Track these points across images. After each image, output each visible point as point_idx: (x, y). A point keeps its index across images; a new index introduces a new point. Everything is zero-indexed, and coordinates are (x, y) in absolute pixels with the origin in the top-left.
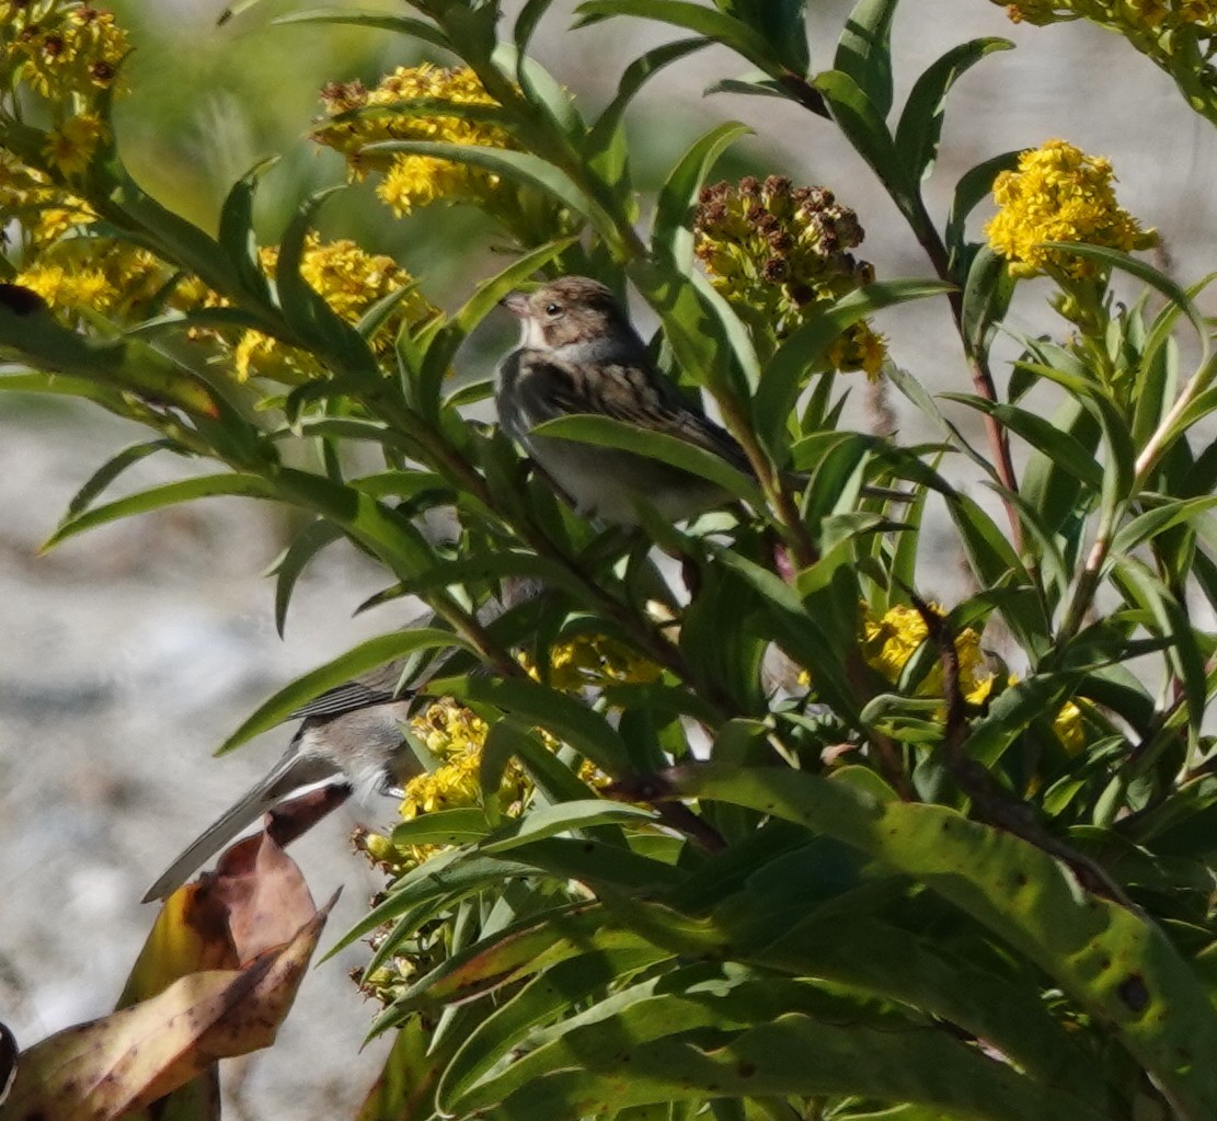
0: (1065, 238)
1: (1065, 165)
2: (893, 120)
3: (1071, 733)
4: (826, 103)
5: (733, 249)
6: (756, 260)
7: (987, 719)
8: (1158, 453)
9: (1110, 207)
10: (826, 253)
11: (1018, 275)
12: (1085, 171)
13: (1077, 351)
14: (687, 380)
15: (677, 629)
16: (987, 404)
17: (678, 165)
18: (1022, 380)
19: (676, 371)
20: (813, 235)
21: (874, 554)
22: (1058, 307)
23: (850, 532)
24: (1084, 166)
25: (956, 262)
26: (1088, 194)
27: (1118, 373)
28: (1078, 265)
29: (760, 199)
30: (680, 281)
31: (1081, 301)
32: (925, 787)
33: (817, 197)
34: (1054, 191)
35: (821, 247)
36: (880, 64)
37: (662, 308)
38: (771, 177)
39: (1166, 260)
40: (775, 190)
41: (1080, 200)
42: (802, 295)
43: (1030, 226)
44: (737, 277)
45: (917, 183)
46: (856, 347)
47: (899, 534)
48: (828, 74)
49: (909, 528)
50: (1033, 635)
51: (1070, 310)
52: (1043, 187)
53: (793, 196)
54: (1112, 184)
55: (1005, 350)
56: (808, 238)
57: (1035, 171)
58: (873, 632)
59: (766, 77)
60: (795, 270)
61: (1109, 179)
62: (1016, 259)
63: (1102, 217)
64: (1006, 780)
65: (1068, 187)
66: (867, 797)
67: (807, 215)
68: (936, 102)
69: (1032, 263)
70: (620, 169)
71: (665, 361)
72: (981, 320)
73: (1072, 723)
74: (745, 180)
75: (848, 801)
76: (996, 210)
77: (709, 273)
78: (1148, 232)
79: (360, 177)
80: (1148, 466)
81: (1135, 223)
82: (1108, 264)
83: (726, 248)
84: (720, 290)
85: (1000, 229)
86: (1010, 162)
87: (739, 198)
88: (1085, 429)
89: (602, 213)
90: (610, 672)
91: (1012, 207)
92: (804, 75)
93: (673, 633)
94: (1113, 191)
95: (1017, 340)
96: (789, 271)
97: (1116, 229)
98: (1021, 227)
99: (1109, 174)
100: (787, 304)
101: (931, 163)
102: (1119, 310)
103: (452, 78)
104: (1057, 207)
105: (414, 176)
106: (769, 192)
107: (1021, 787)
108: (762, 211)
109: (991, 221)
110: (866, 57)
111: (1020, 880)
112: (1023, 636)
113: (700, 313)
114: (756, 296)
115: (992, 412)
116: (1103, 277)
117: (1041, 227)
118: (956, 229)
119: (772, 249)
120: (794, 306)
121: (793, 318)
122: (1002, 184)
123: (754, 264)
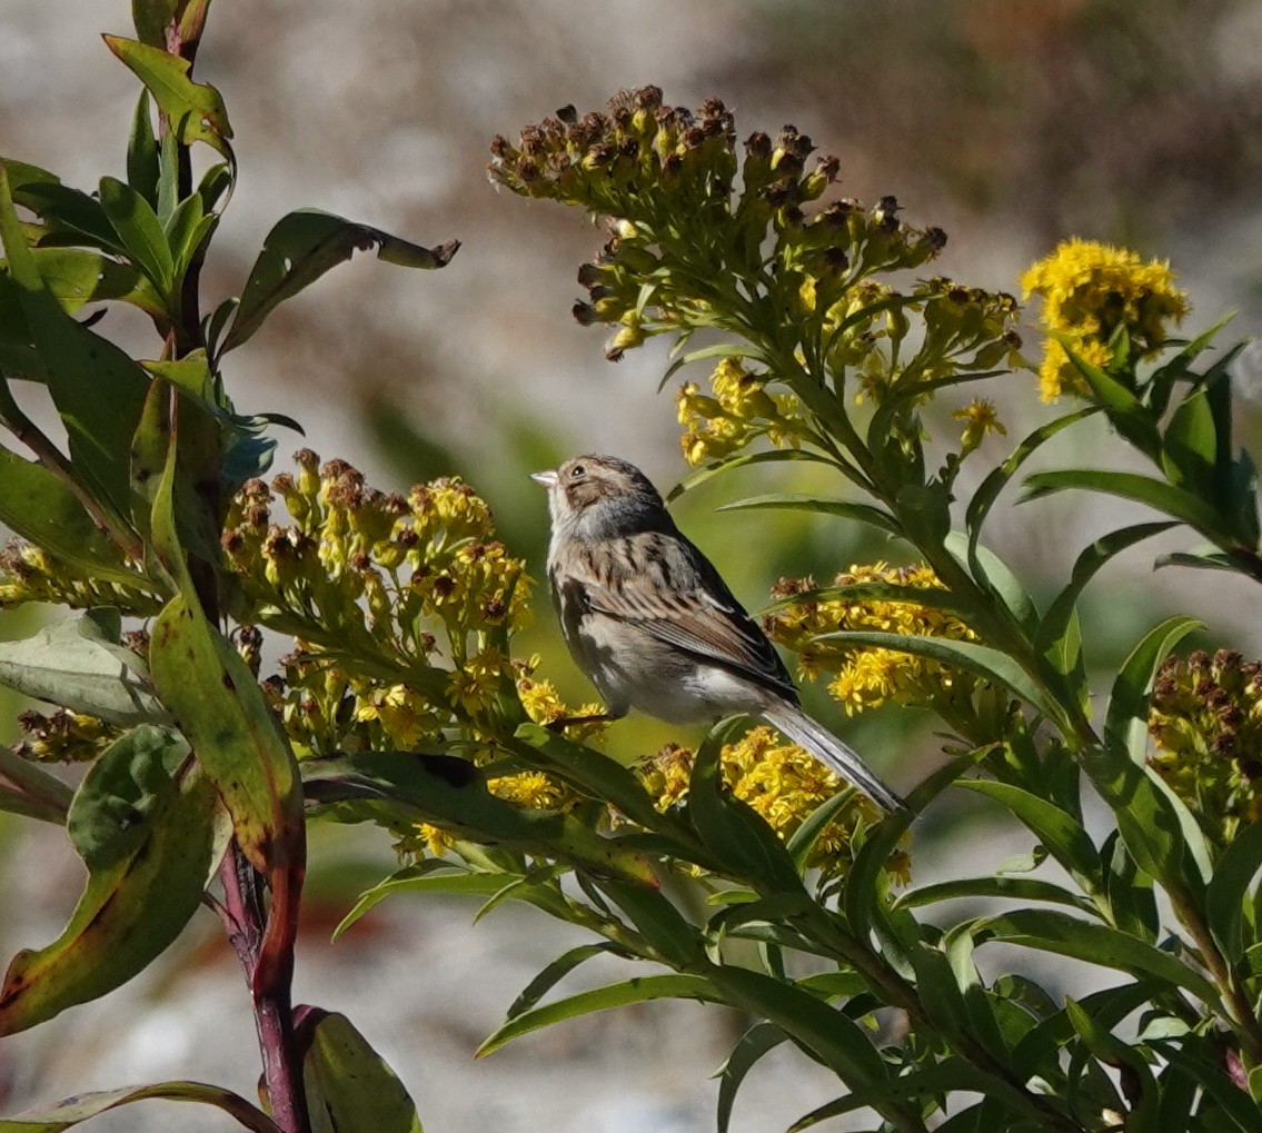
5: (1183, 724)
6: (1206, 734)
14: (1140, 879)
19: (1130, 870)
29: (1210, 673)
30: (1134, 774)
37: (1118, 803)
38: (1221, 651)
40: (1224, 664)
42: (1253, 769)
44: (1187, 752)
53: (1243, 670)
56: (1258, 712)
59: (1215, 549)
60: (1246, 745)
67: (1257, 689)
70: (1075, 657)
71: (1118, 861)
74: (1195, 655)
79: (811, 677)
83: (1175, 723)
87: (1189, 672)
89: (1054, 702)
92: (1255, 548)
96: (1239, 746)
100: (1237, 779)
105: (868, 673)
106: (1219, 666)
108: (1211, 685)
113: (1156, 805)
114: (1206, 771)
119: (1222, 724)
120: (1245, 782)
121: (1244, 794)
123: (1205, 738)
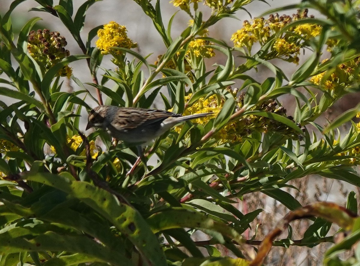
0: (115, 45)
1: (115, 27)
2: (73, 17)
3: (117, 166)
4: (57, 13)
5: (36, 47)
6: (41, 49)
7: (97, 161)
8: (138, 98)
9: (126, 37)
10: (58, 47)
11: (104, 54)
12: (120, 29)
13: (118, 72)
14: (25, 79)
15: (23, 139)
16: (96, 85)
17: (24, 27)
18: (105, 80)
19: (23, 77)
20: (55, 43)
21: (69, 121)
22: (113, 62)
23: (64, 116)
24: (119, 27)
25: (89, 52)
26: (120, 34)
27: (128, 78)
28: (118, 51)
29: (42, 35)
30: (24, 55)
31: (119, 60)
32: (82, 178)
33: (56, 34)
34: (112, 34)
35: (57, 46)
36: (70, 4)
37: (19, 61)
38: (45, 29)
39: (139, 50)
40: (46, 32)
41: (118, 36)
42: (52, 57)
43: (106, 42)
44: (36, 53)
45: (79, 32)
46: (65, 70)
47: (75, 117)
48: (57, 6)
49: (78, 116)
50: (107, 141)
51: (116, 62)
52: (110, 33)
53: (50, 34)
54: (126, 32)
55: (100, 72)
56: (54, 44)
57: (108, 28)
58: (69, 141)
59: (43, 7)
60: (50, 52)
61: (125, 31)
62: (103, 50)
63: (124, 40)
64: (102, 176)
65: (115, 33)
66: (68, 180)
67: (53, 38)
68: (83, 13)
69: (107, 51)
70: (10, 27)
71: (20, 75)
72: (95, 65)
73: (117, 163)
74: (38, 30)
75: (63, 180)
76: (98, 38)
77: (30, 52)
78: (135, 43)
80: (136, 101)
81: (132, 41)
82: (125, 52)
83: (34, 46)
84: (33, 57)
85: (99, 43)
86: (102, 27)
87: (37, 34)
88: (120, 91)
90: (6, 150)
91: (102, 38)
92: (52, 7)
93: (22, 140)
94: (126, 34)
95: (103, 70)
96: (49, 52)
97: (127, 43)
98: (104, 42)
99: (125, 30)
100: (49, 60)
101: (83, 27)
102: (128, 63)
104: (113, 37)
106: (44, 33)
107: (105, 178)
108: (43, 37)
109: (97, 41)
110: (67, 2)
111: (105, 200)
112: (105, 141)
113: (29, 62)
114: (41, 58)
115: (97, 87)
116: (124, 54)
117: (109, 42)
118: (89, 43)
119: (45, 47)
121: (50, 63)
122: (100, 32)
123: (41, 50)
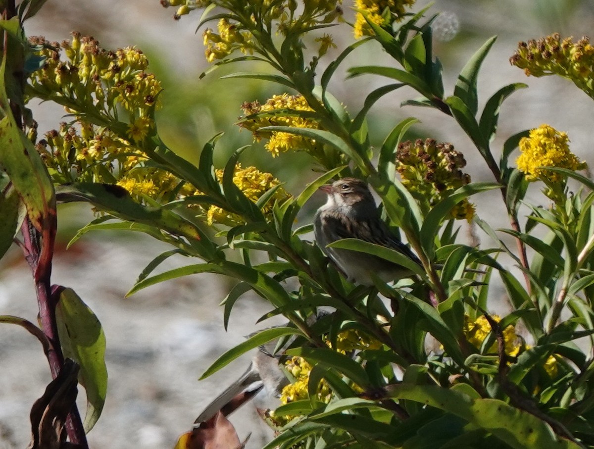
0: (549, 165)
1: (548, 135)
2: (478, 117)
3: (553, 368)
4: (451, 110)
5: (412, 169)
6: (422, 173)
7: (517, 364)
8: (587, 253)
9: (567, 152)
10: (451, 170)
11: (529, 180)
12: (557, 138)
13: (553, 211)
14: (393, 224)
15: (389, 327)
16: (517, 233)
17: (389, 135)
18: (531, 224)
19: (388, 220)
20: (446, 162)
21: (470, 295)
22: (546, 194)
23: (459, 287)
24: (556, 135)
25: (504, 176)
26: (558, 147)
27: (570, 221)
28: (554, 176)
29: (423, 148)
30: (391, 184)
31: (555, 191)
32: (491, 392)
33: (447, 147)
34: (544, 146)
35: (449, 167)
36: (473, 94)
37: (382, 194)
38: (428, 139)
39: (589, 175)
40: (430, 144)
41: (555, 150)
42: (441, 187)
43: (534, 160)
44: (414, 180)
45: (488, 142)
46: (463, 209)
47: (480, 287)
48: (452, 98)
49: (485, 284)
50: (535, 329)
51: (550, 195)
52: (540, 144)
53: (437, 147)
54: (568, 143)
55: (524, 211)
56: (443, 164)
57: (537, 137)
58: (471, 327)
59: (426, 99)
60: (438, 177)
61: (567, 141)
62: (528, 174)
63: (564, 156)
64: (525, 389)
65: (550, 144)
66: (467, 397)
67: (443, 154)
68: (495, 109)
69: (535, 175)
70: (365, 137)
71: (384, 216)
72: (514, 199)
73: (553, 364)
74: (417, 140)
75: (459, 399)
76: (520, 153)
77: (403, 179)
78: (583, 162)
79: (258, 141)
80: (583, 258)
81: (577, 159)
82: (566, 176)
83: (409, 168)
84: (406, 186)
85: (522, 161)
86: (526, 134)
87: (415, 148)
88: (557, 244)
89: (357, 155)
90: (363, 343)
91: (527, 152)
92: (441, 98)
94: (568, 146)
95: (529, 207)
96: (435, 177)
97: (569, 161)
98: (531, 160)
99: (567, 139)
100: (435, 191)
101: (494, 135)
102: (571, 195)
103: (296, 99)
104: (545, 152)
105: (280, 140)
106: (427, 145)
107: (531, 391)
108: (424, 153)
109: (518, 158)
110: (467, 91)
111: (530, 431)
112: (531, 329)
113: (398, 197)
114: (422, 188)
115: (519, 237)
116: (564, 181)
117: (539, 161)
118: (504, 161)
119: (429, 168)
120: (437, 192)
121: (437, 197)
122: (523, 142)
123: (421, 175)
